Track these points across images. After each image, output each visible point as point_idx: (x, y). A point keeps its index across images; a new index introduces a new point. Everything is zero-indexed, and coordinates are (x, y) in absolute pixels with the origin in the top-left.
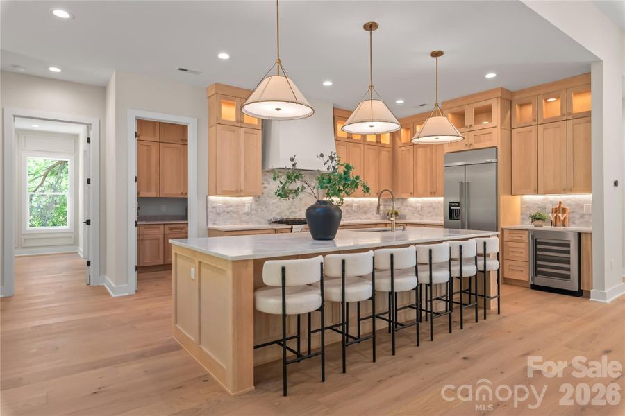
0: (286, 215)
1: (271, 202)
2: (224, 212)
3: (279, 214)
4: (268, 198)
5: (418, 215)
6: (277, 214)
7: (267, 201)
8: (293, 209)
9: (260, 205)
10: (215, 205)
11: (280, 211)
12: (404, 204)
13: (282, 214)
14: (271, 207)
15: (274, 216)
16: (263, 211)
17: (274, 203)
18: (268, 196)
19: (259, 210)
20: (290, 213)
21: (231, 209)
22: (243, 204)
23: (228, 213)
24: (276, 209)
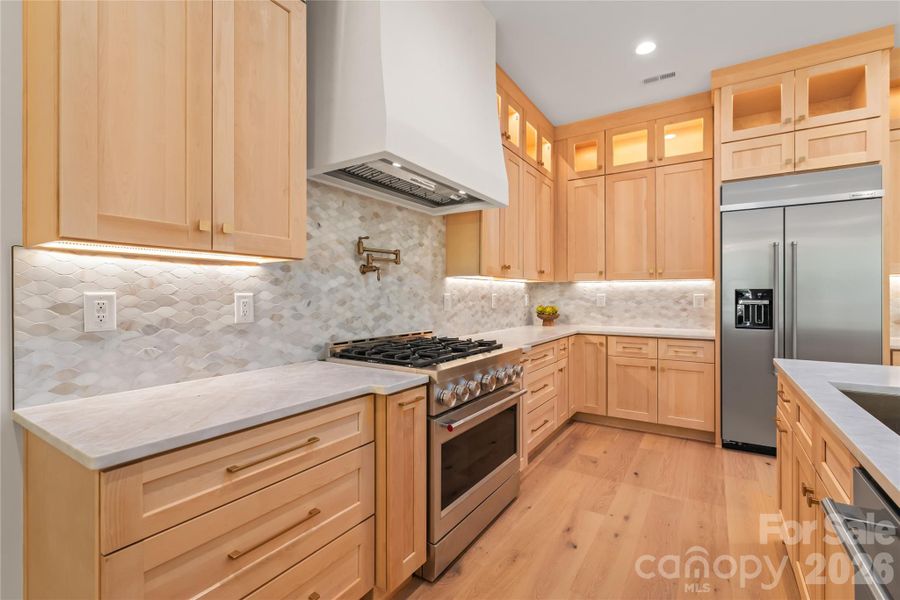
0: (365, 328)
1: (325, 288)
2: (125, 325)
3: (347, 324)
4: (315, 274)
5: (600, 316)
6: (341, 326)
7: (314, 283)
8: (383, 309)
9: (286, 295)
10: (67, 295)
11: (349, 315)
12: (567, 294)
13: (356, 324)
14: (325, 303)
15: (333, 331)
16: (298, 317)
17: (331, 291)
18: (316, 266)
19: (286, 313)
20: (376, 319)
21: (165, 312)
22: (226, 294)
23: (150, 329)
24: (340, 310)
